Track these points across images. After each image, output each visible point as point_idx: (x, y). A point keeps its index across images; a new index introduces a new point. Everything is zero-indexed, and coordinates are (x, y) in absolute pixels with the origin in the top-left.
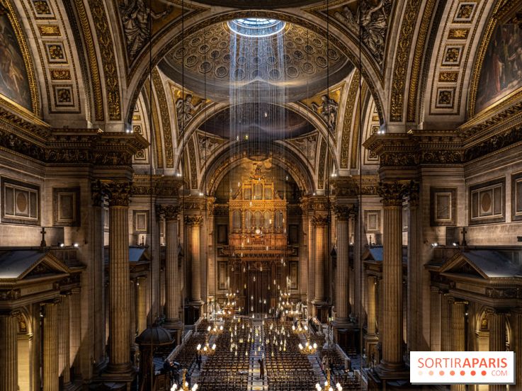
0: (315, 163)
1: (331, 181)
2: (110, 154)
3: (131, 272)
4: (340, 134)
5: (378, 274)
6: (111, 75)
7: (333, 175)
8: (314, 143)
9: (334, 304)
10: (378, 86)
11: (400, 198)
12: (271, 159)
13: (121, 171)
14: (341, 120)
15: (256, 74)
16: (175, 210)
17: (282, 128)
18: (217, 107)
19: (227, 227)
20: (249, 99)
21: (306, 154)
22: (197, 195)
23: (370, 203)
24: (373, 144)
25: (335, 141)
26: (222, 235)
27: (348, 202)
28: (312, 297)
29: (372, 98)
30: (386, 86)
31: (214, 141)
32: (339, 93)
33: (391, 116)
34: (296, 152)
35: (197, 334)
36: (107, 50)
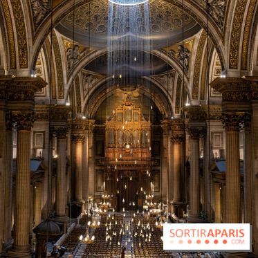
0: (173, 94)
1: (185, 109)
2: (20, 92)
3: (31, 178)
4: (192, 73)
5: (223, 182)
6: (22, 38)
7: (187, 104)
8: (172, 78)
9: (188, 203)
10: (220, 43)
11: (238, 125)
12: (138, 89)
13: (26, 105)
14: (193, 63)
15: (128, 29)
16: (65, 131)
17: (148, 68)
18: (98, 53)
19: (103, 142)
20: (123, 47)
21: (166, 87)
22: (81, 119)
23: (215, 127)
24: (217, 84)
25: (188, 78)
26: (99, 148)
27: (198, 125)
28: (171, 199)
29: (215, 50)
30: (226, 43)
31: (94, 77)
32: (191, 44)
33: (230, 65)
34: (158, 85)
35: (79, 226)
36: (20, 22)
